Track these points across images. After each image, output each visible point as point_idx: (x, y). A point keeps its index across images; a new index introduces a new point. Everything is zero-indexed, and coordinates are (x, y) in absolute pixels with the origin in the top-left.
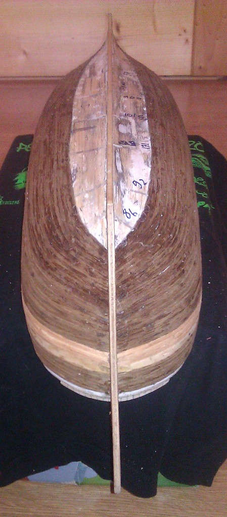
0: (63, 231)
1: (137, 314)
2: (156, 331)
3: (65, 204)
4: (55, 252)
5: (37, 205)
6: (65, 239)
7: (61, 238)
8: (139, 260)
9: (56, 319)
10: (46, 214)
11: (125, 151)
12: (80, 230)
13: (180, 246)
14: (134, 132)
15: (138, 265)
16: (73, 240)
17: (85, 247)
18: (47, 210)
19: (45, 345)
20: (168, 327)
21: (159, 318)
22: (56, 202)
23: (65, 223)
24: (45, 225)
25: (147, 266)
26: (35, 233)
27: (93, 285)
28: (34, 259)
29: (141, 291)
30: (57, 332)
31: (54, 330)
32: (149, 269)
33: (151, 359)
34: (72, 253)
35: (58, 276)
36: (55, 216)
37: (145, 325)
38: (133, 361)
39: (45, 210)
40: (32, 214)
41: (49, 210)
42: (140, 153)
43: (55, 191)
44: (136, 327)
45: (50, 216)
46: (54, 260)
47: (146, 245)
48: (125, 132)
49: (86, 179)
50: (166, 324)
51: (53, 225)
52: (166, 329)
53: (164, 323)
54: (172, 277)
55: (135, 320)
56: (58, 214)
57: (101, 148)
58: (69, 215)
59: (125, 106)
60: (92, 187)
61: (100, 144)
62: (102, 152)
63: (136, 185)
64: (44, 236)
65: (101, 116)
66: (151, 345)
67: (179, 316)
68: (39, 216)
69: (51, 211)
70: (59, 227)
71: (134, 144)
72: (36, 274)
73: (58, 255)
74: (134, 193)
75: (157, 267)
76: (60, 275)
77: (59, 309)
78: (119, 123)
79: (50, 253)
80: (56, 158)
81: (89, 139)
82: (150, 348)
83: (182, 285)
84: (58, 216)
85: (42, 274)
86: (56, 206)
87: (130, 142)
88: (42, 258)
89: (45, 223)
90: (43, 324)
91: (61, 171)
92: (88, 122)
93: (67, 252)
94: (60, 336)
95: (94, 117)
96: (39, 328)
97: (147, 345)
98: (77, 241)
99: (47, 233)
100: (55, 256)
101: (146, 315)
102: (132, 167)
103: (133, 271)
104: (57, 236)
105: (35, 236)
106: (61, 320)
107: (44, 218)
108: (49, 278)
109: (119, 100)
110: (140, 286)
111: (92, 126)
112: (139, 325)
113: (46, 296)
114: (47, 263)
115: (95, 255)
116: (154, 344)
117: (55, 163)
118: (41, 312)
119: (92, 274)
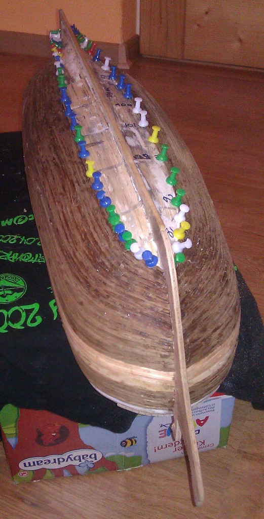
0: (109, 257)
1: (196, 331)
2: (213, 343)
3: (103, 229)
4: (104, 280)
5: (69, 230)
6: (112, 266)
7: (107, 264)
8: (190, 278)
9: (115, 346)
10: (83, 240)
11: (143, 165)
12: (127, 255)
13: (220, 258)
14: (142, 144)
15: (190, 283)
16: (122, 265)
17: (137, 271)
18: (83, 237)
19: (103, 372)
20: (222, 338)
21: (215, 331)
22: (91, 227)
23: (108, 248)
24: (85, 252)
25: (198, 283)
26: (75, 260)
27: (152, 309)
28: (80, 287)
29: (197, 308)
30: (118, 359)
31: (112, 357)
32: (200, 285)
33: (209, 370)
34: (124, 279)
35: (112, 303)
36: (96, 242)
37: (204, 340)
38: (195, 376)
39: (82, 236)
40: (65, 240)
41: (85, 235)
42: (157, 166)
43: (87, 215)
44: (196, 343)
45: (89, 242)
46: (104, 287)
47: (194, 262)
48: (135, 145)
49: (117, 200)
50: (221, 335)
51: (94, 252)
52: (221, 340)
53: (219, 334)
54: (220, 289)
55: (195, 337)
56: (97, 239)
57: (119, 165)
58: (111, 240)
59: (122, 116)
60: (127, 208)
61: (116, 161)
62: (121, 169)
63: (167, 201)
64: (88, 264)
65: (104, 129)
66: (210, 357)
67: (230, 325)
68: (75, 243)
69: (88, 236)
70: (101, 252)
71: (148, 158)
72: (85, 302)
73: (108, 282)
74: (168, 210)
75: (206, 282)
76: (115, 303)
77: (119, 336)
78: (125, 135)
79: (98, 281)
80: (75, 180)
81: (102, 156)
82: (209, 361)
83: (228, 295)
84: (99, 242)
85: (92, 302)
86: (93, 231)
87: (144, 155)
88: (90, 286)
89: (84, 249)
90: (100, 351)
91: (87, 194)
92: (92, 136)
93: (118, 278)
94: (120, 362)
95: (97, 131)
96: (95, 356)
97: (206, 358)
98: (127, 266)
99: (90, 260)
100: (105, 284)
101: (204, 330)
102: (156, 181)
103: (187, 289)
104: (103, 263)
105: (75, 263)
106: (121, 346)
107: (82, 245)
108: (102, 306)
109: (113, 109)
110: (196, 304)
111: (99, 141)
112: (199, 341)
113: (101, 324)
114: (96, 291)
115: (150, 279)
116: (212, 356)
117: (76, 184)
118: (97, 340)
119: (149, 298)
